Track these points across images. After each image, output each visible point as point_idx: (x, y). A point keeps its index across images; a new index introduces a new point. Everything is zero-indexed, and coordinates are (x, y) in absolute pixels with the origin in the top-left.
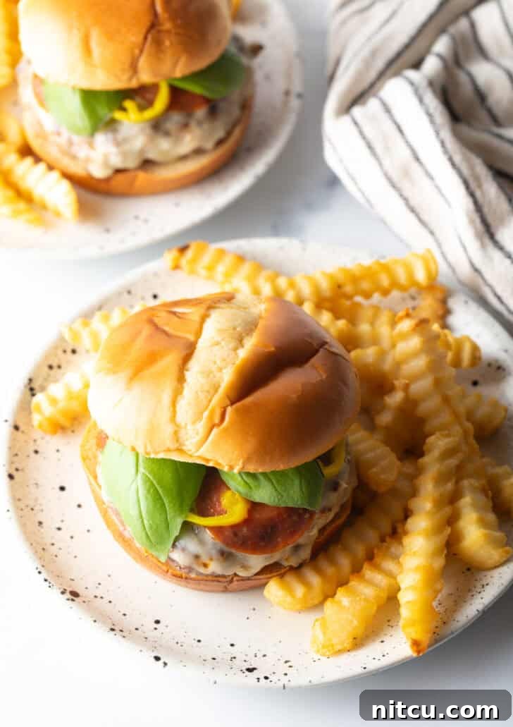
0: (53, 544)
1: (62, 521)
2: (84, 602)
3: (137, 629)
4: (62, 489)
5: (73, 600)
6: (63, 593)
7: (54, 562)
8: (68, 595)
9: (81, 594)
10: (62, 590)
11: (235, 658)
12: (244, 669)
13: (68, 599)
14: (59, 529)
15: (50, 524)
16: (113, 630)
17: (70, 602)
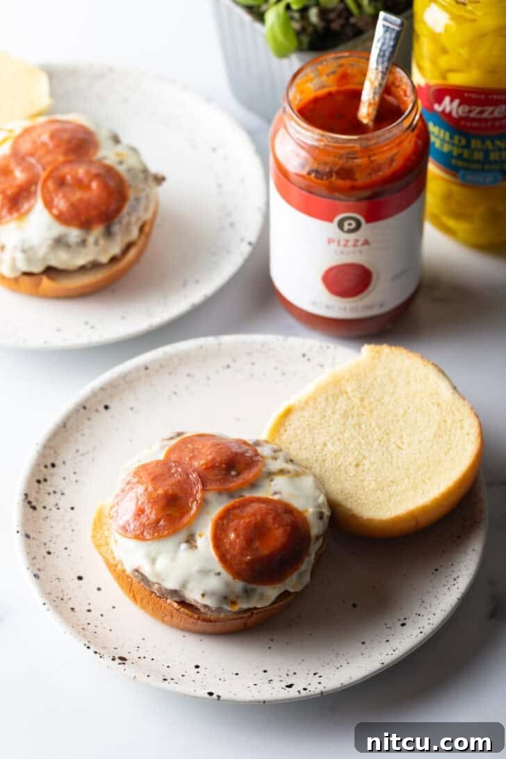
0: (89, 624)
1: (89, 604)
2: (133, 663)
3: (183, 676)
4: (80, 578)
5: (124, 663)
6: (113, 660)
7: (96, 637)
8: (118, 661)
9: (127, 658)
10: (111, 658)
11: (271, 680)
12: (284, 686)
13: (120, 664)
14: (89, 611)
15: (81, 609)
16: (165, 680)
17: (122, 665)
